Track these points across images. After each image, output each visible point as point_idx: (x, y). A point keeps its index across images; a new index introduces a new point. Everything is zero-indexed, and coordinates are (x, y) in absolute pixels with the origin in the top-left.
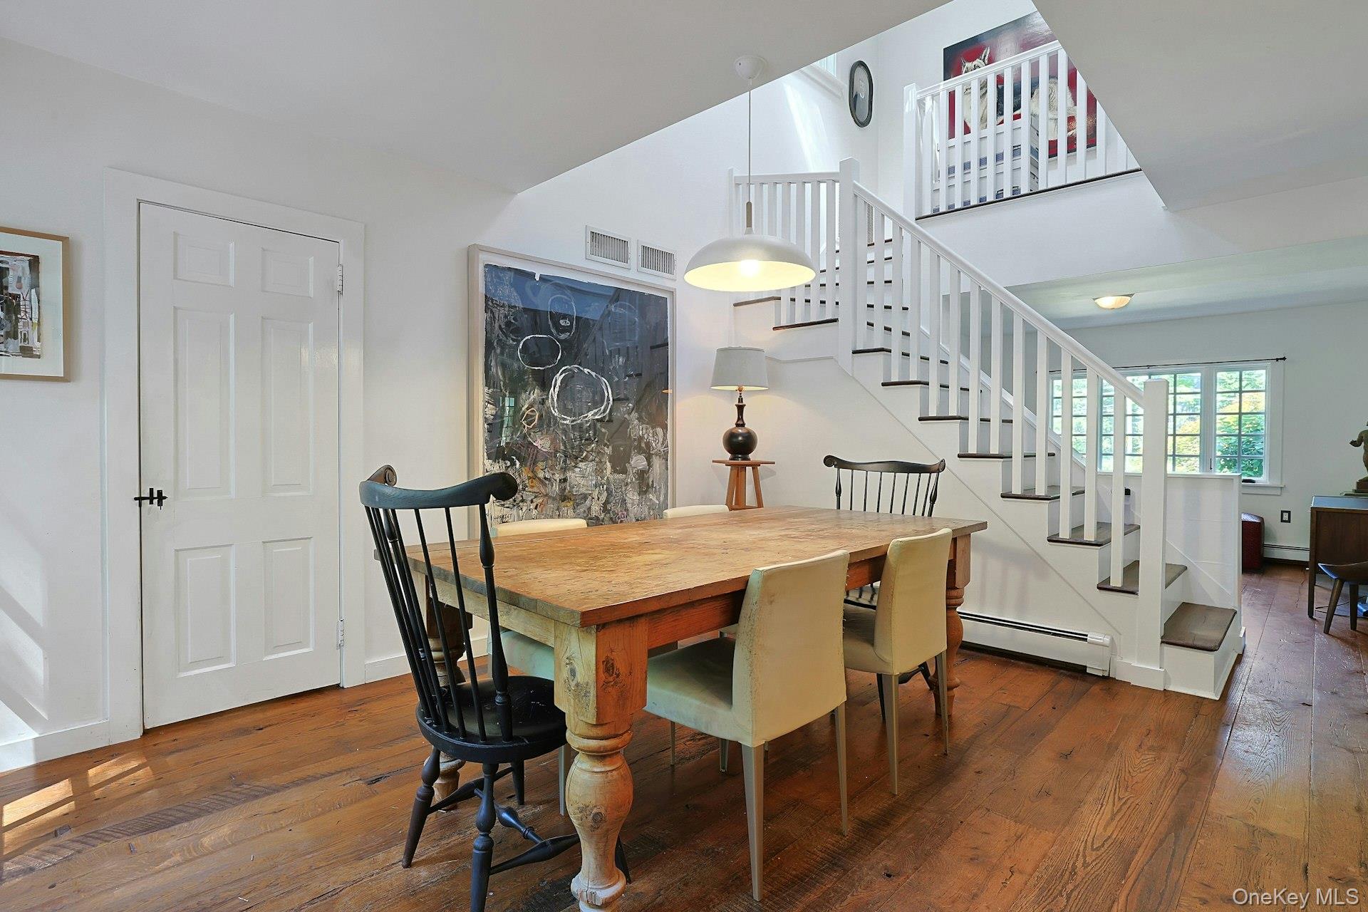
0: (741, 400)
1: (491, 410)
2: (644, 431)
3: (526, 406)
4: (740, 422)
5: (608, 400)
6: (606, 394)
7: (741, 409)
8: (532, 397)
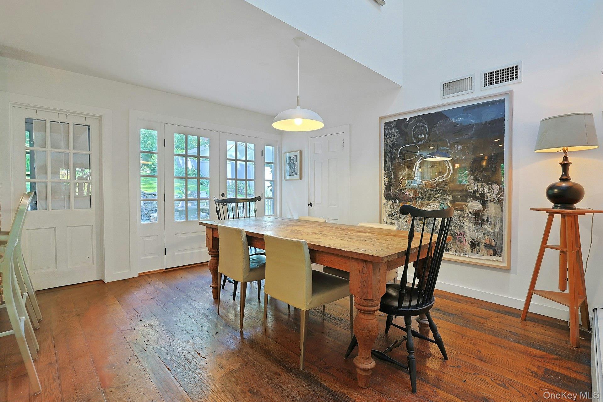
0: (566, 159)
1: (387, 180)
2: (480, 187)
3: (401, 177)
4: (565, 177)
5: (449, 170)
6: (448, 167)
7: (565, 166)
8: (404, 173)
